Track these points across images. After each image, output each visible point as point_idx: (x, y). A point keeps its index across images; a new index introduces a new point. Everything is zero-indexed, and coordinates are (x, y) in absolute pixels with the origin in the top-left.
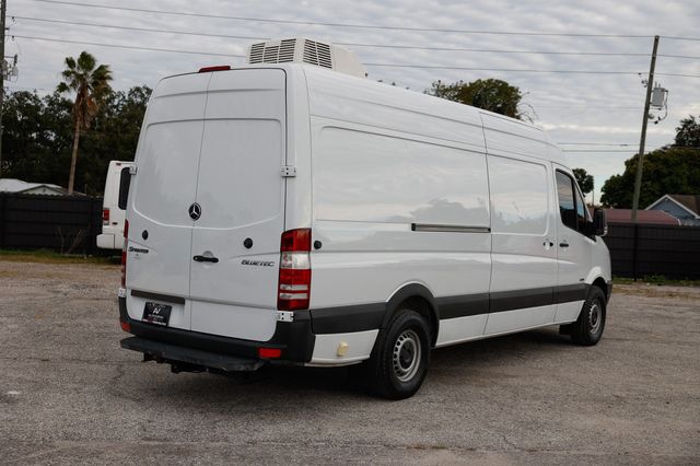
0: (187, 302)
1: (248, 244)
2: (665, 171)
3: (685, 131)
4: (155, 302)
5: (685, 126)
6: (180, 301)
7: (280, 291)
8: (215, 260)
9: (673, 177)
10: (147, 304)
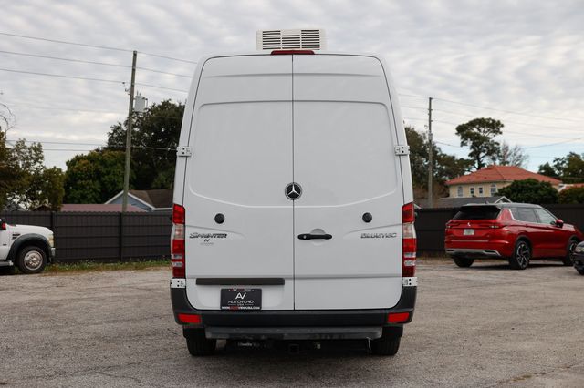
0: (286, 282)
1: (367, 218)
2: (104, 170)
3: (115, 135)
4: (235, 288)
5: (115, 131)
6: (278, 282)
7: (404, 259)
8: (328, 237)
9: (111, 176)
10: (222, 291)
